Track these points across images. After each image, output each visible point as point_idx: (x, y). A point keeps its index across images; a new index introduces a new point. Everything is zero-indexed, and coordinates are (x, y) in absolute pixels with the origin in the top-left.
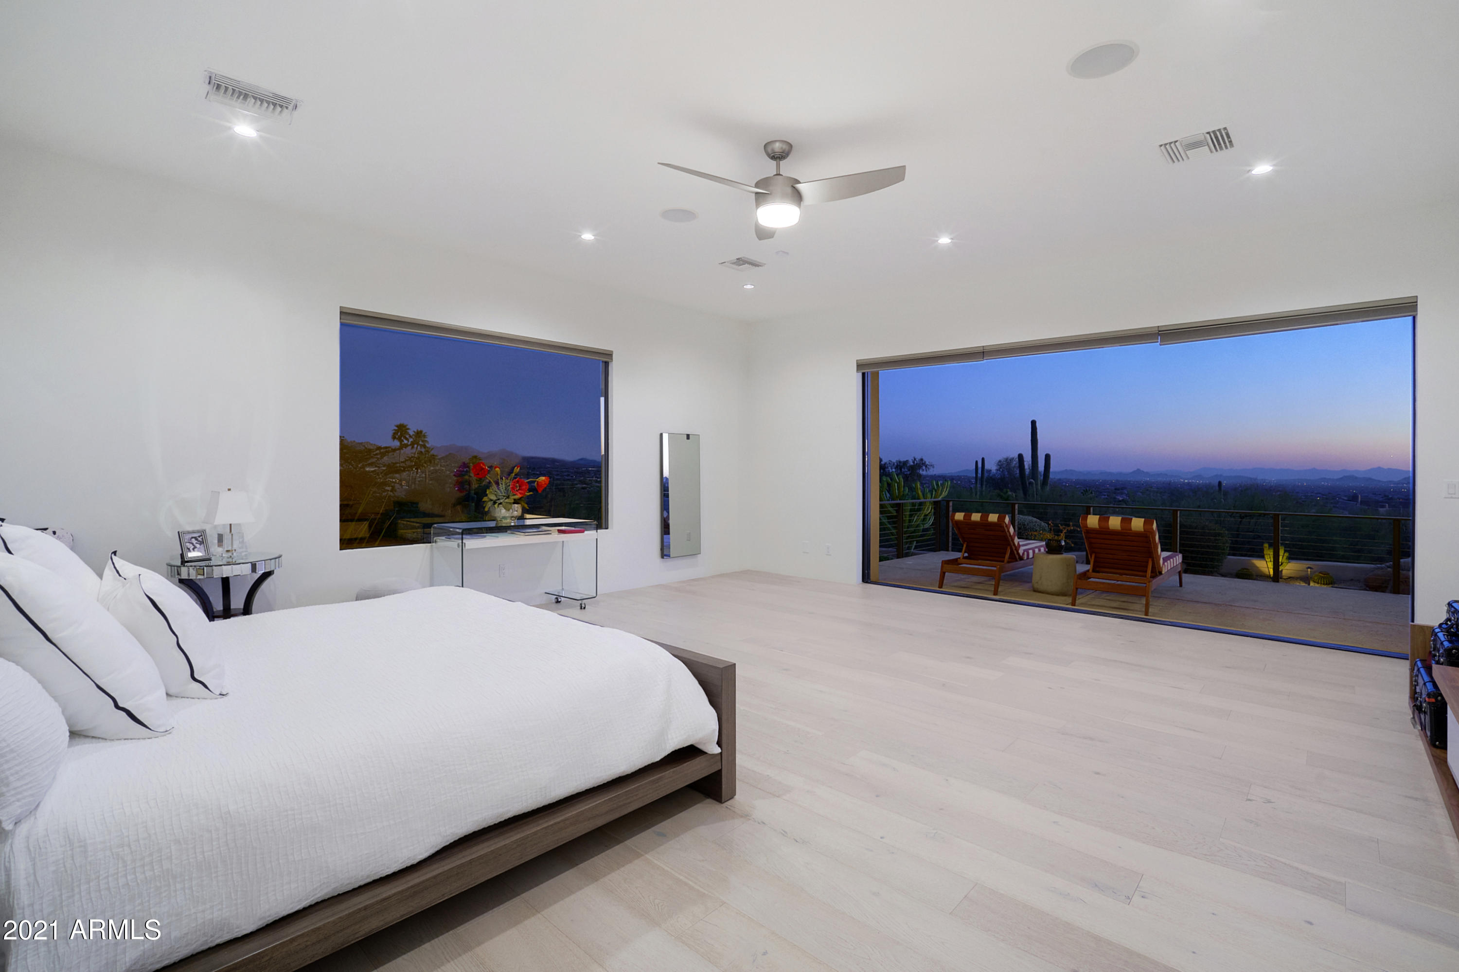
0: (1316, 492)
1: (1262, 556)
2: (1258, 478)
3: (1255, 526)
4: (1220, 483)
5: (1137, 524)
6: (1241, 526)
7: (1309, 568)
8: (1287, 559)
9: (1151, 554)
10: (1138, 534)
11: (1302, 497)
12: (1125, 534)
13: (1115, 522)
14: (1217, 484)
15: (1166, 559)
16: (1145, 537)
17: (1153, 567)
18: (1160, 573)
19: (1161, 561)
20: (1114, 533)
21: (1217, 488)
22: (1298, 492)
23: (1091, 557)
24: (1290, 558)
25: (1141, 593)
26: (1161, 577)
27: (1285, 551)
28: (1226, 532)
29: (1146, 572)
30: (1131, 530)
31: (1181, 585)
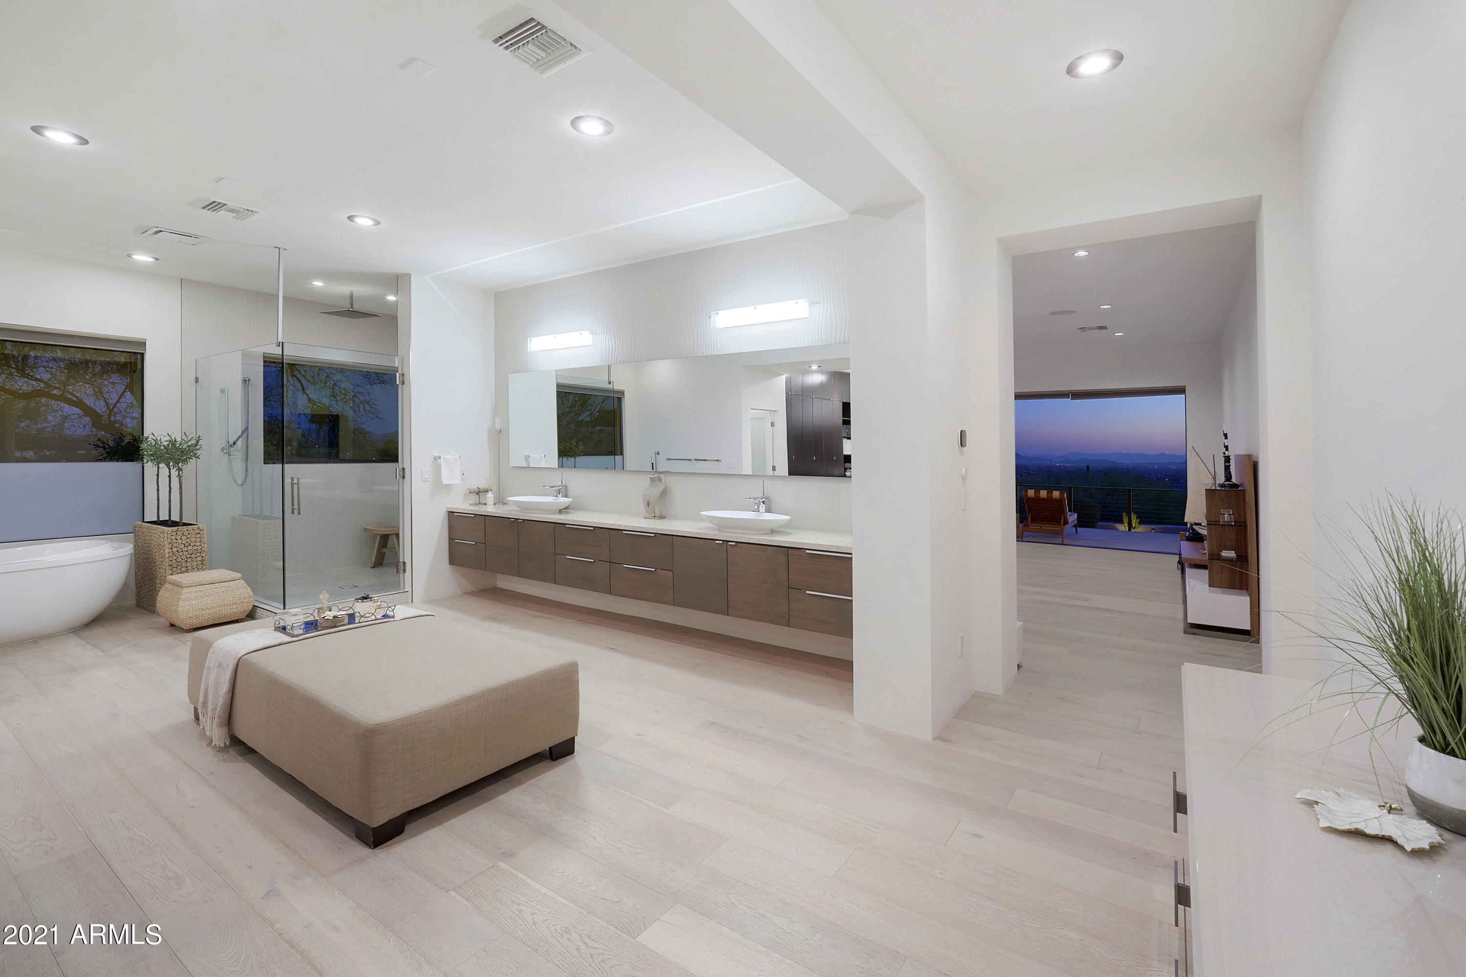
0: (1164, 474)
1: (1121, 522)
2: (1118, 462)
3: (1117, 500)
4: (1088, 466)
5: (1056, 494)
6: (1106, 501)
7: (1152, 529)
8: (1138, 523)
9: (1063, 512)
10: (1056, 500)
11: (1154, 479)
12: (1049, 500)
13: (1043, 493)
14: (1086, 468)
15: (1070, 515)
16: (1060, 501)
17: (1064, 519)
18: (1068, 523)
19: (1068, 516)
20: (1044, 499)
21: (1086, 472)
22: (1150, 475)
23: (1029, 515)
24: (1142, 522)
25: (1060, 533)
26: (1068, 525)
27: (1137, 518)
28: (1098, 504)
29: (1060, 522)
30: (1052, 497)
31: (1076, 533)
